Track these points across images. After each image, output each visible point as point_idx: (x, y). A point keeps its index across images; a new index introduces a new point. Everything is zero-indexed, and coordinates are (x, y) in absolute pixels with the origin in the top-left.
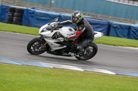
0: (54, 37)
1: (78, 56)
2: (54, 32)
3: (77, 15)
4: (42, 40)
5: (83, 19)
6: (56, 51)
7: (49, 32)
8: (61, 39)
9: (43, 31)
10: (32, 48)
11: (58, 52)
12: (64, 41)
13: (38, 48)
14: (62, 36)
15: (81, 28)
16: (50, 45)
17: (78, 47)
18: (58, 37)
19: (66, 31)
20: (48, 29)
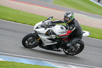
0: (47, 34)
1: (67, 52)
2: (48, 29)
3: (69, 16)
4: (36, 36)
5: (74, 19)
6: (47, 46)
7: (43, 29)
8: (53, 37)
9: (37, 28)
10: (27, 42)
11: (49, 47)
12: (56, 38)
13: (32, 42)
14: (54, 34)
15: (71, 28)
16: (43, 41)
17: (68, 45)
18: (50, 34)
19: (58, 30)
20: (42, 26)
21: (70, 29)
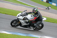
0: (24, 19)
2: (24, 17)
6: (24, 26)
12: (29, 22)
19: (29, 17)
20: (21, 15)
21: (36, 17)
